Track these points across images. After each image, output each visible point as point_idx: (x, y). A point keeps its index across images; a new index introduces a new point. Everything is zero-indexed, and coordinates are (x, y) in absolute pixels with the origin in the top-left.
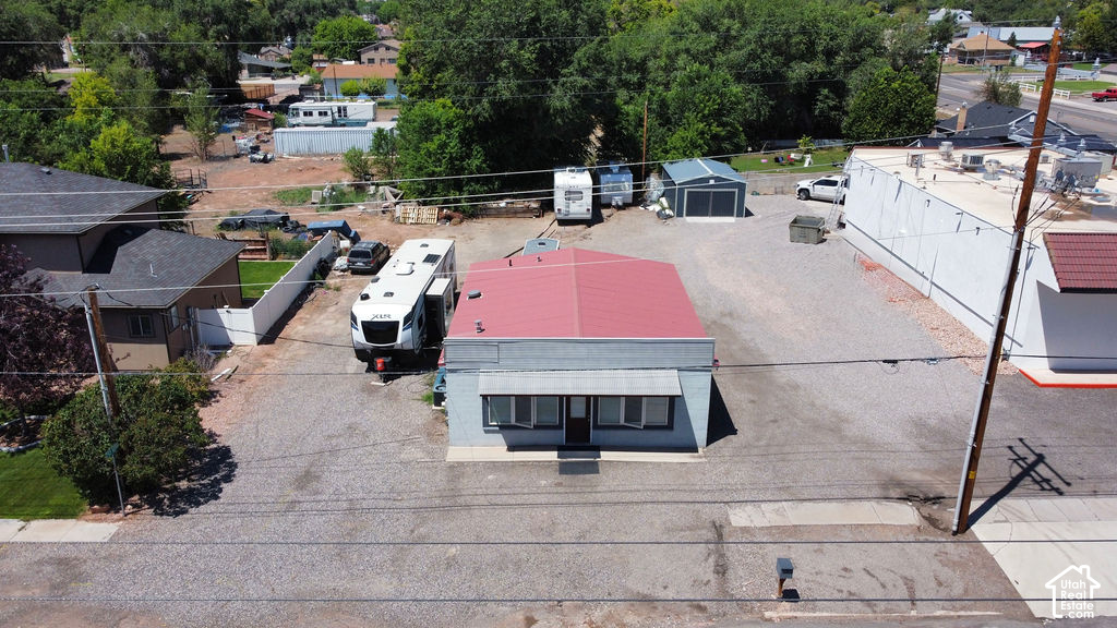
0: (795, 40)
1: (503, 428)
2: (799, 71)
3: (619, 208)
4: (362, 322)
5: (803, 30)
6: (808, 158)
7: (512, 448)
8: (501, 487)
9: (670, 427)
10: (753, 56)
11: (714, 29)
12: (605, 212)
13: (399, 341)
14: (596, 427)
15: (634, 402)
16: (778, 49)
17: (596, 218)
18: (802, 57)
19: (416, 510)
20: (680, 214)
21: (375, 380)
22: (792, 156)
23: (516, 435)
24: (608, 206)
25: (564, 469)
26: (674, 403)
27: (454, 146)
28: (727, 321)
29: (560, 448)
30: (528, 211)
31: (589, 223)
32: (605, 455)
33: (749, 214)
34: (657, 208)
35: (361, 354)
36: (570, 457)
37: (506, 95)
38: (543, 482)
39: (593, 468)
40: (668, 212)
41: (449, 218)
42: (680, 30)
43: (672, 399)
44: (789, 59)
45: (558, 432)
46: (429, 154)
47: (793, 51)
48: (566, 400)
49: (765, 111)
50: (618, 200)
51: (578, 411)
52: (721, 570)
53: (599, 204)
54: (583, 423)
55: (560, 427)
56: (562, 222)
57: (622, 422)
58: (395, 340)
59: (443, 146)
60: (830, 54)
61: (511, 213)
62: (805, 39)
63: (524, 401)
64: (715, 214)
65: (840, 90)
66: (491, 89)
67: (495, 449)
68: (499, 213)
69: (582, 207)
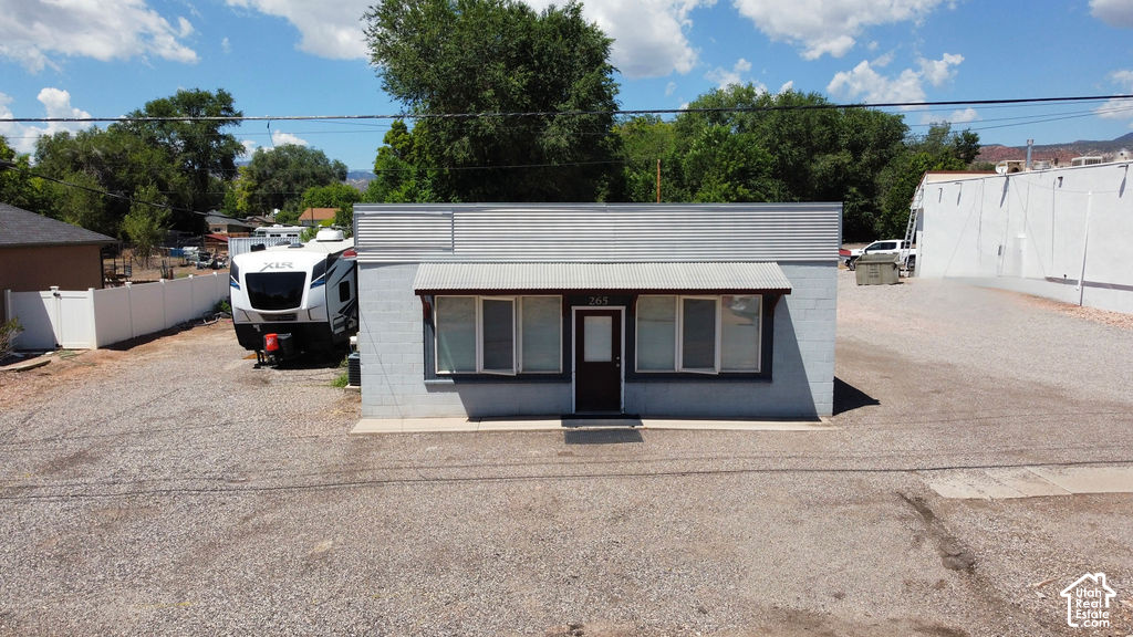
0: (816, 130)
1: (462, 379)
2: (823, 164)
4: (249, 276)
7: (478, 417)
8: (449, 459)
9: (765, 375)
13: (304, 304)
14: (633, 377)
15: (699, 306)
18: (826, 151)
19: (268, 491)
25: (571, 438)
29: (565, 417)
32: (647, 423)
36: (585, 425)
38: (534, 452)
45: (562, 388)
47: (816, 142)
54: (607, 372)
55: (564, 378)
57: (679, 367)
58: (298, 303)
60: (856, 149)
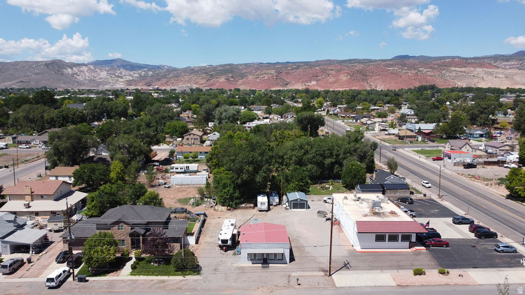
0: (326, 152)
1: (251, 260)
2: (328, 161)
3: (275, 206)
4: (221, 240)
5: (328, 149)
6: (331, 187)
7: (253, 264)
8: (251, 270)
9: (282, 260)
10: (314, 157)
11: (303, 148)
12: (271, 207)
13: (228, 243)
14: (269, 260)
15: (275, 254)
16: (321, 155)
17: (269, 209)
18: (329, 157)
20: (291, 208)
21: (223, 252)
22: (327, 186)
23: (253, 261)
24: (272, 205)
25: (263, 267)
26: (283, 254)
27: (231, 191)
28: (298, 238)
29: (262, 264)
30: (250, 207)
31: (267, 211)
32: (270, 265)
33: (309, 208)
34: (285, 206)
35: (220, 246)
36: (264, 265)
37: (245, 178)
38: (259, 269)
39: (268, 267)
40: (288, 207)
41: (230, 210)
42: (293, 148)
43: (282, 254)
44: (325, 158)
45: (261, 261)
46: (225, 193)
47: (326, 155)
48: (263, 254)
49: (319, 173)
50: (274, 204)
51: (265, 257)
52: (289, 282)
53: (269, 204)
54: (266, 259)
56: (260, 211)
57: (273, 259)
59: (229, 191)
61: (246, 208)
62: (329, 152)
63: (255, 254)
64: (300, 208)
65: (341, 165)
66: (241, 177)
67: (249, 264)
68: (243, 208)
69: (265, 207)
